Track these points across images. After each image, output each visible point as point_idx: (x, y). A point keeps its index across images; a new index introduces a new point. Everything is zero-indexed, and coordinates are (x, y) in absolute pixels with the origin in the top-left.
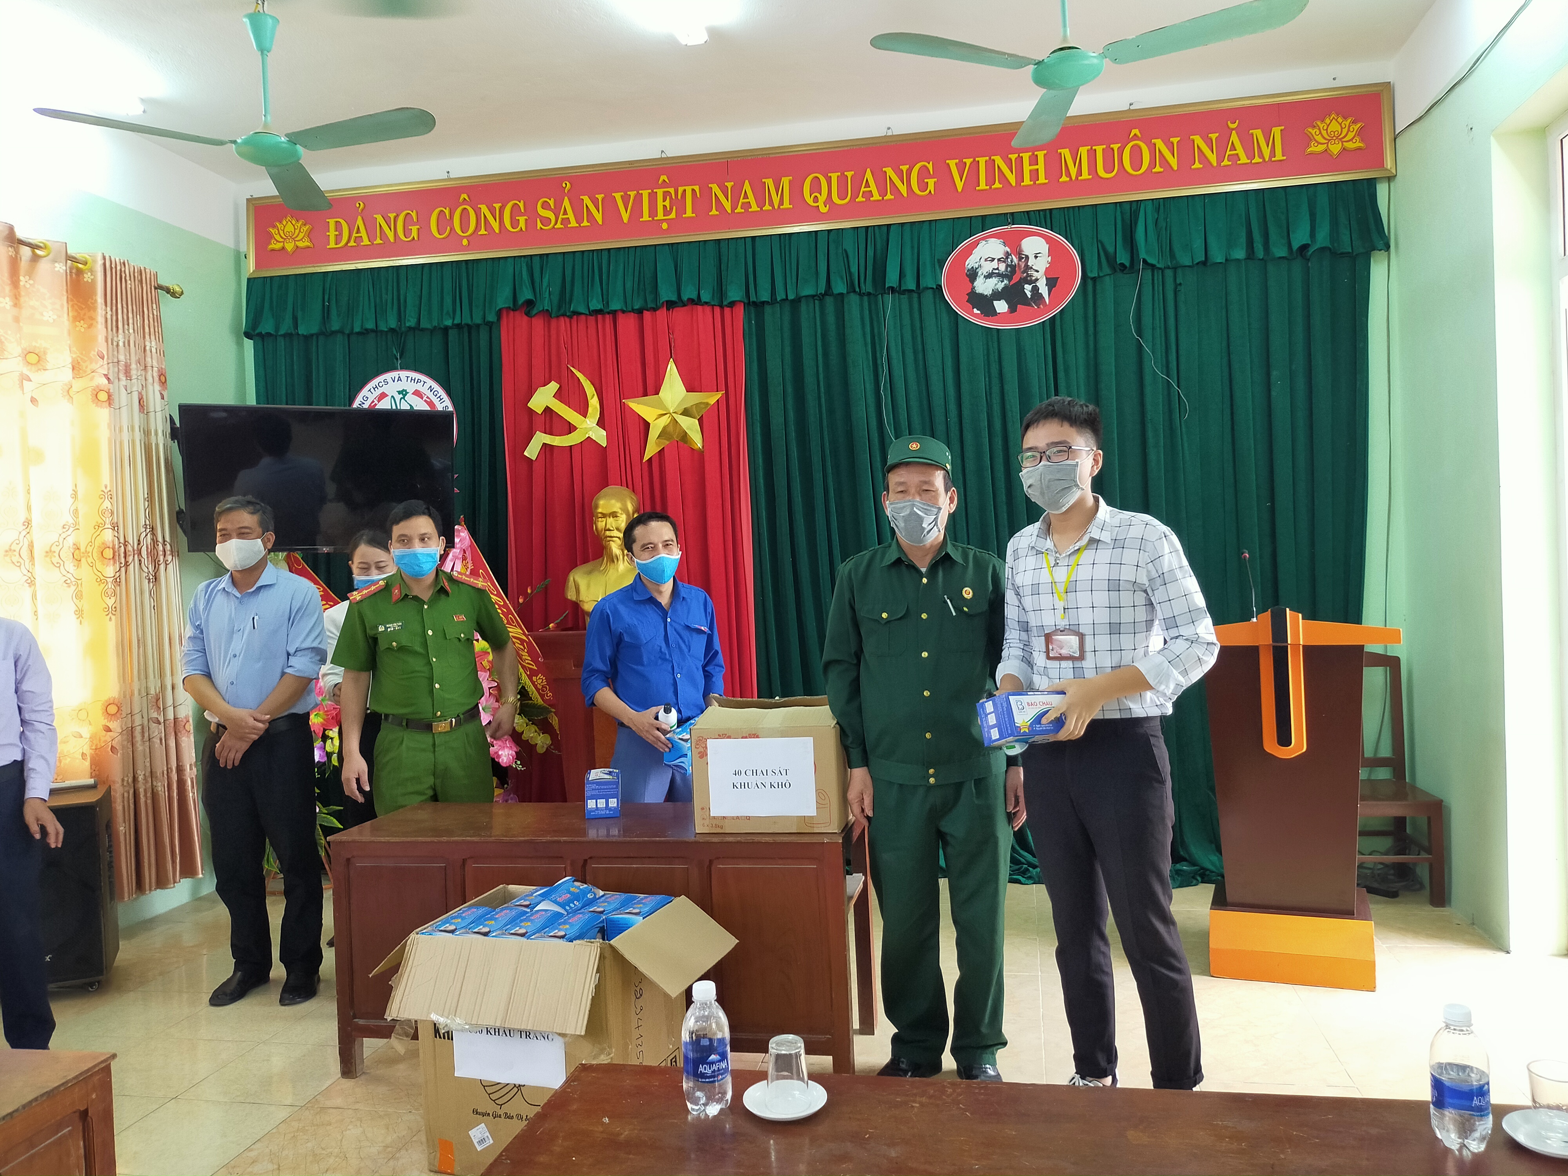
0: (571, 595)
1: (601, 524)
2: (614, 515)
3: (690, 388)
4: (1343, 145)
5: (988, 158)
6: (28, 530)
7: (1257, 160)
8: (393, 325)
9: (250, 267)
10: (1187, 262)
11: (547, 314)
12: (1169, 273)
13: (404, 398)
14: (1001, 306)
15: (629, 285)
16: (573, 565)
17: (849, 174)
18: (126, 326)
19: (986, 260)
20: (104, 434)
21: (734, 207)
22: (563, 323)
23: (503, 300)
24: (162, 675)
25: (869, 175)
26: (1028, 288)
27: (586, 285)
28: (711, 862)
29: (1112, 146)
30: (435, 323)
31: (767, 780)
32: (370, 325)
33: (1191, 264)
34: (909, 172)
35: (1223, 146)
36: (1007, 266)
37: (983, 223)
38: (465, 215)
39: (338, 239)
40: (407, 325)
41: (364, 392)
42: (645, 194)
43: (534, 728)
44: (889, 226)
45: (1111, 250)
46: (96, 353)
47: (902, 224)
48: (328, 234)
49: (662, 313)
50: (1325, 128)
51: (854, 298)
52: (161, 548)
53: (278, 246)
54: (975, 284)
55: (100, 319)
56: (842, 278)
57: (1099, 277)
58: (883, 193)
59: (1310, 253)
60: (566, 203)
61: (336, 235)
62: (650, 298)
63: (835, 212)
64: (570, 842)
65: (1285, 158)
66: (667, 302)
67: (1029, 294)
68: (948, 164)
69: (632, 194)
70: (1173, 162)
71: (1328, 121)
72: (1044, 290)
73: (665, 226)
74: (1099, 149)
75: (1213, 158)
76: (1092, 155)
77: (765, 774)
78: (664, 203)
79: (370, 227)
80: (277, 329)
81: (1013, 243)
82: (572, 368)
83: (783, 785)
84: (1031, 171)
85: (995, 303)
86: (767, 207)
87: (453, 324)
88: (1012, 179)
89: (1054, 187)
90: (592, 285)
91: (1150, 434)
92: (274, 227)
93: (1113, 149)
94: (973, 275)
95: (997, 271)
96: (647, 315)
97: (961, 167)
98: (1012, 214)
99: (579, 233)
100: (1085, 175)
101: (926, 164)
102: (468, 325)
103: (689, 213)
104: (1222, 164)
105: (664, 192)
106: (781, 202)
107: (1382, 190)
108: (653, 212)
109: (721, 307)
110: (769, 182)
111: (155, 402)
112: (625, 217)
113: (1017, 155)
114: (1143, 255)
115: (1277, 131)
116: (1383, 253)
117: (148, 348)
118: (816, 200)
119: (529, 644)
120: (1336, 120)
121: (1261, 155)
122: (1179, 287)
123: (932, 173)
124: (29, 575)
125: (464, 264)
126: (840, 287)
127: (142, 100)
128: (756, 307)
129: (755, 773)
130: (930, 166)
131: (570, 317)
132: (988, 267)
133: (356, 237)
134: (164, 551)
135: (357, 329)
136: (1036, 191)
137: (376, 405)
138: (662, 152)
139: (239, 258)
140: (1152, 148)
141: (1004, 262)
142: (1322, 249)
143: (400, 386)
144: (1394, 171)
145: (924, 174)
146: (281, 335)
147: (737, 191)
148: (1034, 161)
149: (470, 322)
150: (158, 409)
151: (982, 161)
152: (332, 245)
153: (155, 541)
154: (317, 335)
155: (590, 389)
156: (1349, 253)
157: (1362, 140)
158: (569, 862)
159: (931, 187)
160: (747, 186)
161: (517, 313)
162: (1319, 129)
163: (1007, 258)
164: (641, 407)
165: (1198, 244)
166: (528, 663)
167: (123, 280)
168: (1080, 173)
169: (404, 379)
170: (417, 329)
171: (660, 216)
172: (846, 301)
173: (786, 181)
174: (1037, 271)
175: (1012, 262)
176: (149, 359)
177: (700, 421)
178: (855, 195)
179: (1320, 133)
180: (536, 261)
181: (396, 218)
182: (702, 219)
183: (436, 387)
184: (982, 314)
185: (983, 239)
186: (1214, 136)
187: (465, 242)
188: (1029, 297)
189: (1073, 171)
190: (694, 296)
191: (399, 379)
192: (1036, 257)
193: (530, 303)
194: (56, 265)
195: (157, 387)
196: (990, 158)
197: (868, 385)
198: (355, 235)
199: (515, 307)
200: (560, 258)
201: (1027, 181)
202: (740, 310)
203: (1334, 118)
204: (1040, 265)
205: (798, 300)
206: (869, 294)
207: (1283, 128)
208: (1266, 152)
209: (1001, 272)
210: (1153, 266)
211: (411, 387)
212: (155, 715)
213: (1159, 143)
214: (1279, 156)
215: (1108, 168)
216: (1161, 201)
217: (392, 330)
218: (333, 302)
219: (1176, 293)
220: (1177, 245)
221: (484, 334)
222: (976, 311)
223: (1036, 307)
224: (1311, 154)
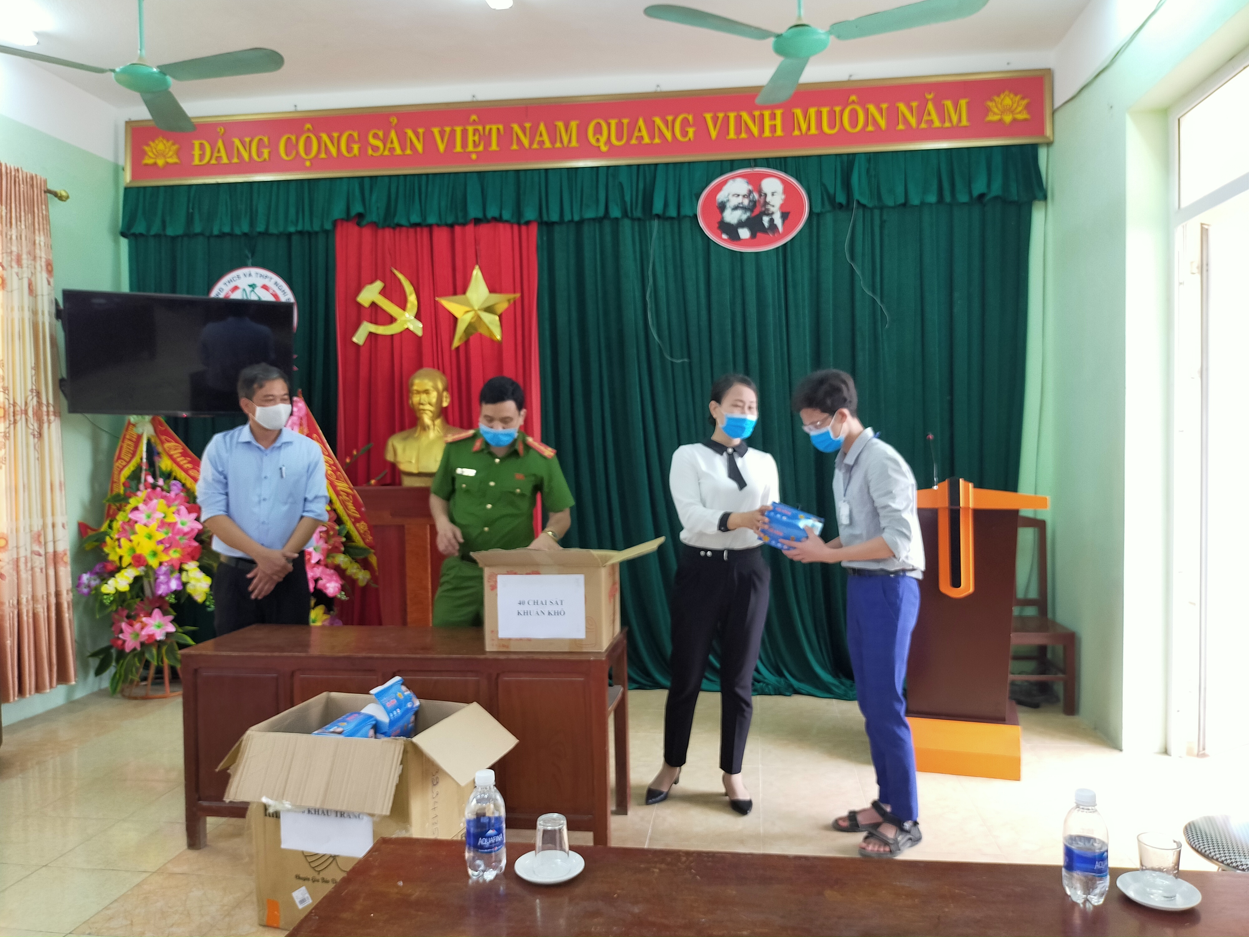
0: (390, 457)
1: (416, 399)
2: (426, 392)
3: (492, 290)
4: (1013, 116)
5: (736, 113)
7: (947, 125)
8: (246, 228)
9: (127, 178)
10: (891, 203)
11: (374, 225)
12: (877, 212)
13: (253, 291)
14: (744, 233)
16: (392, 432)
17: (625, 121)
18: (19, 223)
19: (734, 195)
21: (531, 144)
22: (388, 233)
23: (338, 212)
24: (43, 515)
25: (641, 123)
26: (766, 220)
27: (407, 202)
28: (498, 675)
29: (834, 108)
30: (281, 229)
31: (546, 609)
32: (227, 229)
33: (894, 205)
34: (674, 122)
35: (921, 112)
36: (750, 201)
37: (732, 165)
38: (308, 141)
39: (202, 157)
40: (258, 230)
41: (220, 285)
42: (458, 130)
43: (356, 565)
44: (656, 165)
45: (831, 191)
47: (667, 164)
48: (193, 153)
49: (470, 228)
50: (1000, 102)
51: (627, 223)
52: (45, 409)
53: (151, 161)
54: (724, 214)
56: (617, 205)
57: (823, 213)
58: (652, 137)
59: (986, 200)
60: (393, 135)
61: (200, 154)
62: (460, 215)
63: (613, 151)
64: (382, 658)
65: (969, 123)
66: (475, 218)
67: (766, 224)
68: (705, 118)
69: (448, 129)
70: (882, 123)
71: (1002, 96)
72: (778, 221)
73: (474, 157)
74: (825, 111)
75: (913, 121)
76: (819, 114)
77: (544, 603)
78: (474, 138)
79: (229, 148)
80: (149, 229)
81: (755, 182)
82: (394, 271)
83: (558, 613)
84: (770, 126)
85: (739, 230)
86: (558, 145)
87: (296, 231)
88: (755, 131)
89: (788, 139)
90: (413, 202)
91: (858, 339)
92: (148, 145)
93: (835, 111)
94: (722, 207)
95: (741, 206)
96: (458, 229)
97: (715, 120)
98: (754, 159)
99: (403, 160)
100: (813, 131)
101: (688, 116)
102: (308, 232)
103: (494, 147)
104: (920, 126)
105: (474, 129)
106: (570, 141)
107: (1042, 153)
108: (464, 144)
109: (519, 224)
110: (560, 125)
111: (42, 287)
112: (442, 147)
113: (760, 112)
114: (857, 196)
115: (963, 103)
116: (1042, 203)
117: (37, 242)
118: (598, 141)
119: (354, 496)
120: (1009, 96)
121: (951, 121)
122: (884, 223)
123: (691, 123)
125: (307, 181)
126: (615, 212)
128: (547, 226)
129: (536, 603)
130: (690, 118)
131: (394, 228)
132: (734, 201)
133: (217, 157)
134: (48, 411)
135: (216, 232)
136: (774, 141)
137: (230, 295)
138: (473, 96)
139: (117, 170)
140: (866, 111)
141: (747, 198)
142: (996, 198)
143: (251, 281)
144: (1052, 139)
145: (685, 123)
146: (151, 236)
147: (534, 131)
148: (773, 117)
149: (310, 230)
150: (45, 292)
151: (732, 116)
152: (197, 162)
153: (39, 403)
154: (182, 236)
155: (409, 288)
156: (1016, 201)
157: (1028, 113)
158: (380, 674)
159: (691, 135)
160: (542, 127)
161: (350, 224)
162: (996, 103)
163: (750, 195)
164: (451, 305)
165: (900, 190)
166: (354, 513)
167: (17, 184)
168: (809, 128)
169: (254, 274)
170: (265, 234)
171: (470, 148)
172: (620, 223)
173: (574, 124)
174: (773, 206)
175: (753, 198)
176: (38, 251)
177: (500, 317)
178: (630, 138)
179: (996, 105)
180: (367, 183)
181: (251, 142)
182: (504, 153)
183: (281, 282)
184: (728, 239)
185: (731, 178)
186: (914, 104)
187: (308, 164)
188: (767, 226)
189: (804, 127)
190: (496, 215)
191: (250, 275)
192: (773, 195)
193: (360, 216)
195: (45, 275)
196: (738, 114)
197: (636, 292)
198: (216, 154)
199: (348, 218)
200: (387, 180)
201: (767, 133)
202: (534, 229)
203: (1007, 94)
204: (776, 201)
205: (581, 222)
206: (639, 219)
207: (968, 99)
208: (955, 119)
209: (744, 206)
210: (864, 206)
211: (259, 282)
212: (36, 548)
213: (872, 108)
214: (964, 122)
215: (832, 125)
216: (872, 154)
217: (245, 234)
218: (196, 211)
219: (882, 227)
220: (883, 191)
221: (321, 239)
222: (724, 236)
223: (771, 235)
224: (991, 122)
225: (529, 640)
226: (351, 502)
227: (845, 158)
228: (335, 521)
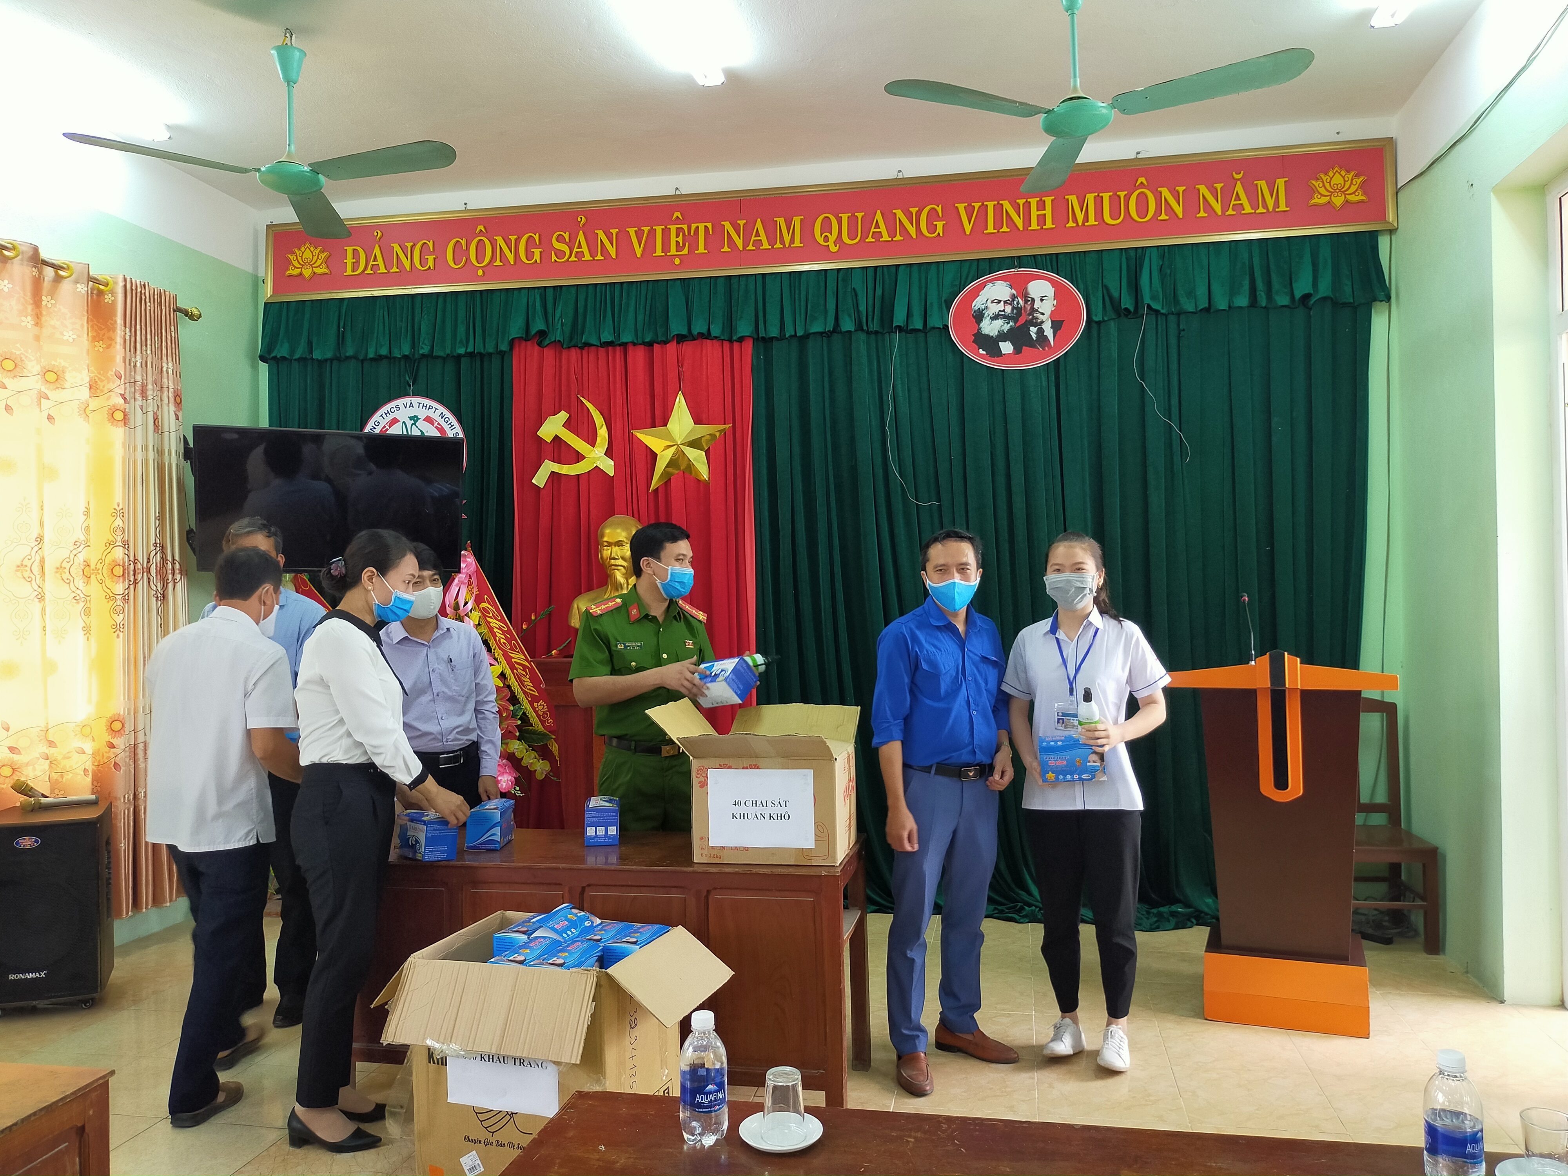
0: (574, 624)
1: (606, 552)
2: (619, 544)
3: (698, 420)
4: (1345, 197)
5: (996, 202)
6: (40, 546)
7: (1261, 210)
8: (406, 350)
9: (268, 291)
10: (1191, 309)
11: (558, 344)
12: (1172, 319)
13: (414, 424)
14: (1007, 348)
15: (640, 318)
16: (578, 593)
17: (860, 215)
18: (144, 348)
19: (992, 302)
20: (118, 453)
21: (746, 244)
22: (574, 353)
23: (515, 330)
25: (879, 216)
26: (1033, 330)
27: (598, 316)
28: (708, 892)
29: (1118, 193)
30: (448, 351)
31: (767, 811)
32: (384, 352)
33: (1194, 310)
34: (919, 214)
35: (1227, 196)
36: (1013, 308)
37: (990, 266)
38: (480, 245)
39: (355, 266)
40: (421, 352)
41: (376, 417)
42: (659, 229)
43: (533, 754)
44: (898, 266)
45: (1116, 294)
46: (113, 373)
47: (911, 265)
48: (345, 261)
49: (672, 347)
50: (1328, 181)
51: (862, 336)
52: (170, 566)
53: (296, 272)
54: (981, 325)
55: (119, 340)
56: (850, 316)
57: (1104, 321)
58: (892, 234)
59: (1312, 302)
60: (581, 237)
61: (354, 262)
62: (660, 331)
63: (844, 251)
64: (569, 869)
65: (1288, 209)
66: (677, 335)
67: (1034, 336)
68: (957, 208)
69: (646, 229)
70: (1179, 210)
71: (1331, 174)
72: (1049, 332)
73: (677, 261)
74: (1106, 196)
75: (1217, 208)
76: (1099, 201)
77: (765, 805)
78: (677, 239)
79: (387, 255)
80: (292, 351)
81: (1020, 286)
82: (582, 398)
83: (781, 817)
84: (1038, 216)
85: (1000, 343)
86: (778, 245)
87: (466, 352)
88: (1019, 223)
89: (1061, 232)
90: (604, 317)
91: (1151, 477)
92: (293, 253)
93: (1119, 197)
94: (979, 316)
95: (1003, 313)
96: (657, 348)
97: (970, 211)
98: (1019, 257)
99: (592, 267)
100: (1092, 221)
101: (936, 207)
102: (480, 354)
103: (701, 249)
104: (1227, 213)
105: (677, 228)
106: (792, 241)
107: (1383, 242)
108: (666, 247)
109: (730, 341)
110: (781, 221)
111: (170, 422)
112: (639, 252)
113: (1025, 200)
114: (1147, 300)
115: (1281, 183)
116: (1385, 305)
117: (164, 369)
118: (826, 239)
119: (532, 670)
120: (1339, 173)
121: (1265, 206)
122: (1182, 333)
123: (941, 216)
124: (40, 590)
125: (478, 293)
126: (848, 325)
127: (168, 127)
128: (763, 342)
129: (754, 803)
130: (939, 209)
131: (582, 348)
132: (994, 309)
133: (373, 265)
134: (173, 569)
135: (371, 355)
136: (1043, 235)
137: (387, 430)
138: (677, 189)
139: (256, 283)
140: (1158, 196)
141: (1010, 304)
142: (1324, 299)
143: (412, 412)
144: (1396, 225)
145: (933, 216)
146: (295, 360)
147: (749, 229)
148: (1041, 206)
149: (482, 351)
150: (173, 429)
151: (991, 205)
152: (349, 272)
153: (164, 559)
154: (331, 360)
155: (598, 419)
156: (1351, 303)
157: (1365, 193)
158: (567, 889)
159: (940, 229)
160: (759, 225)
161: (529, 343)
162: (1323, 182)
163: (1013, 300)
164: (649, 439)
165: (1201, 291)
166: (530, 690)
167: (143, 302)
168: (1086, 218)
169: (415, 405)
170: (430, 357)
171: (673, 251)
172: (854, 338)
173: (797, 220)
174: (1043, 314)
175: (1018, 304)
176: (165, 380)
177: (707, 452)
178: (865, 236)
179: (1324, 185)
180: (550, 294)
181: (413, 248)
182: (714, 256)
183: (447, 414)
184: (987, 354)
185: (991, 281)
186: (1219, 186)
187: (480, 272)
188: (1035, 339)
189: (1080, 217)
190: (704, 330)
191: (411, 405)
192: (1042, 300)
193: (542, 334)
194: (78, 285)
195: (172, 408)
196: (998, 203)
197: (873, 423)
198: (371, 263)
199: (527, 337)
200: (574, 290)
201: (1034, 226)
202: (748, 346)
203: (1337, 171)
204: (1046, 308)
205: (807, 336)
206: (876, 332)
207: (1287, 179)
208: (1270, 203)
209: (1007, 314)
210: (1157, 312)
211: (422, 414)
213: (1165, 192)
214: (1283, 207)
215: (1114, 215)
216: (1166, 248)
217: (406, 357)
218: (348, 328)
219: (1179, 338)
220: (1181, 292)
221: (496, 362)
222: (981, 351)
223: (1041, 349)
224: (1315, 205)
225: (747, 849)
226: (528, 677)
227: (1132, 253)
228: (508, 700)
